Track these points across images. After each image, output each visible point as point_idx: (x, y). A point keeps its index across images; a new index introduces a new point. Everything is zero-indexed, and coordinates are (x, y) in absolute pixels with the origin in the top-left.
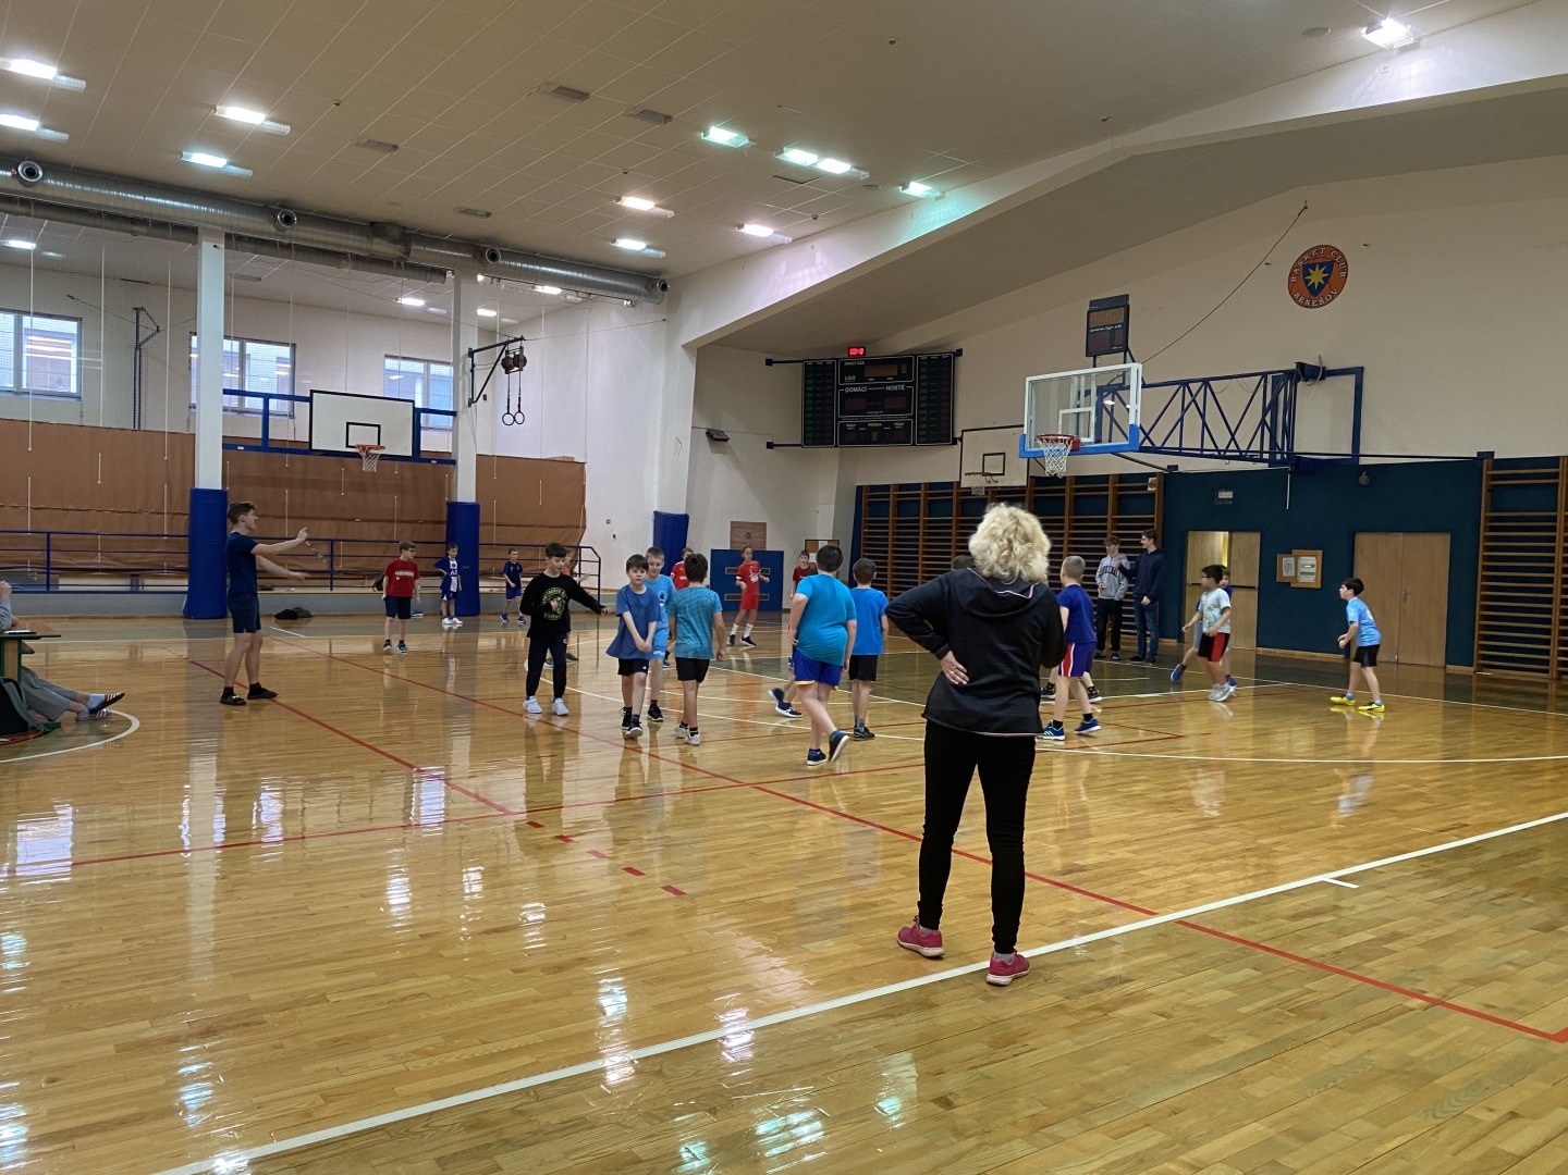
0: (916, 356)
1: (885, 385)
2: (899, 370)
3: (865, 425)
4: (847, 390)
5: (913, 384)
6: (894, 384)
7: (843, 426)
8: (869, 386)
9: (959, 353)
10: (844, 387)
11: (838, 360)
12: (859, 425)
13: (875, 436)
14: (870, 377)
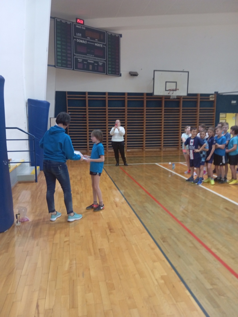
0: (106, 32)
1: (94, 43)
2: (100, 36)
3: (86, 61)
4: (78, 41)
5: (106, 45)
6: (98, 43)
7: (76, 59)
8: (88, 41)
9: (121, 36)
10: (76, 38)
11: (72, 23)
12: (84, 60)
13: (91, 67)
14: (88, 37)
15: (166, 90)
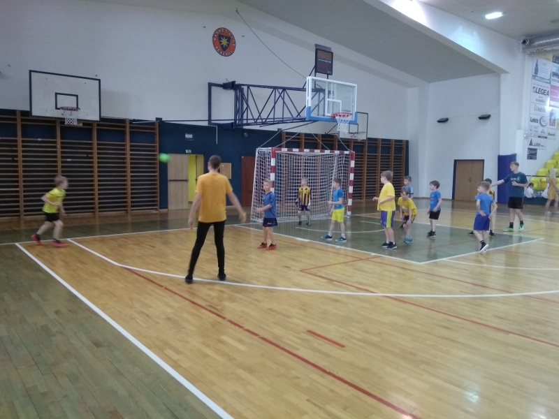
15: (57, 108)
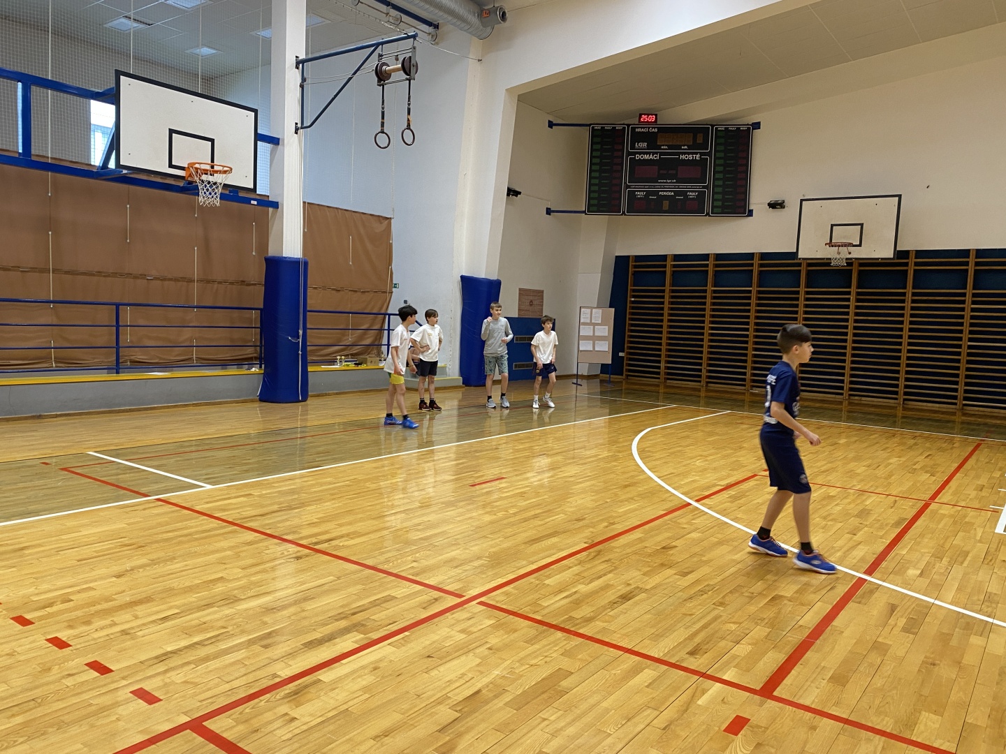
0: (713, 126)
1: (678, 154)
2: (695, 139)
3: (656, 193)
4: (638, 157)
5: (709, 154)
6: (689, 154)
7: (632, 194)
8: (661, 154)
9: (757, 126)
10: (634, 154)
11: (628, 125)
12: (649, 193)
13: (666, 204)
14: (663, 145)
